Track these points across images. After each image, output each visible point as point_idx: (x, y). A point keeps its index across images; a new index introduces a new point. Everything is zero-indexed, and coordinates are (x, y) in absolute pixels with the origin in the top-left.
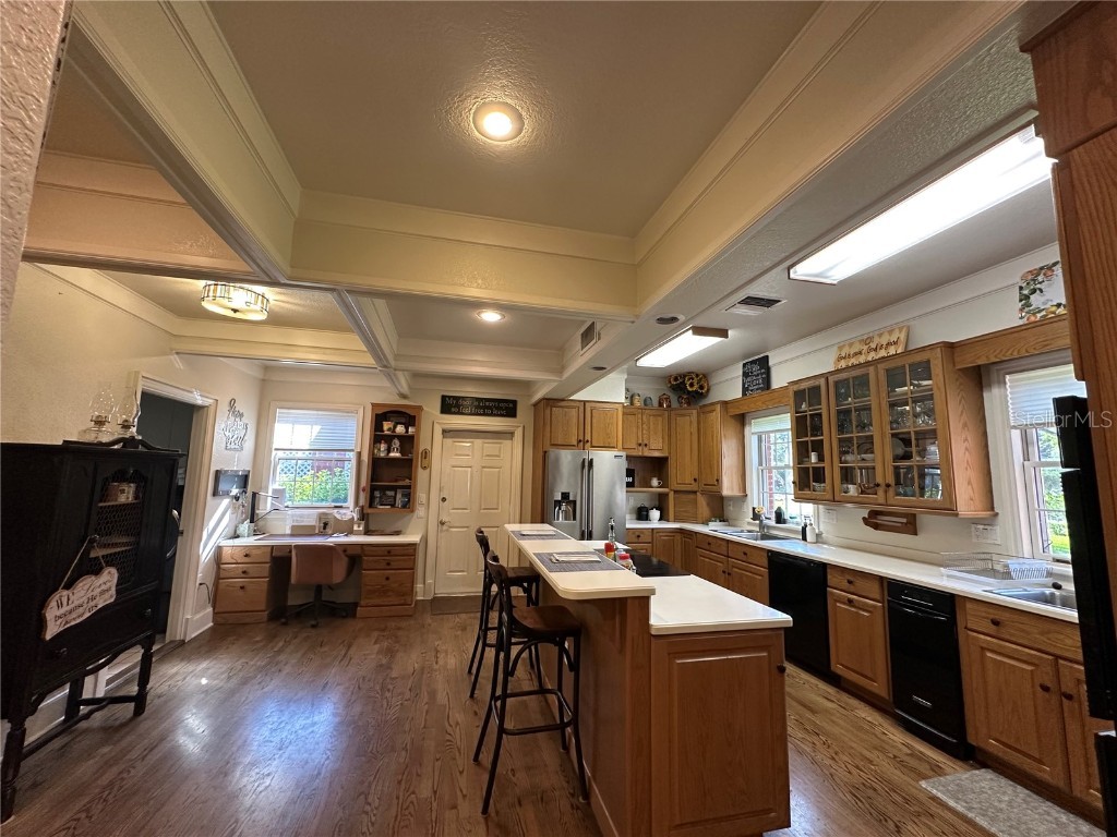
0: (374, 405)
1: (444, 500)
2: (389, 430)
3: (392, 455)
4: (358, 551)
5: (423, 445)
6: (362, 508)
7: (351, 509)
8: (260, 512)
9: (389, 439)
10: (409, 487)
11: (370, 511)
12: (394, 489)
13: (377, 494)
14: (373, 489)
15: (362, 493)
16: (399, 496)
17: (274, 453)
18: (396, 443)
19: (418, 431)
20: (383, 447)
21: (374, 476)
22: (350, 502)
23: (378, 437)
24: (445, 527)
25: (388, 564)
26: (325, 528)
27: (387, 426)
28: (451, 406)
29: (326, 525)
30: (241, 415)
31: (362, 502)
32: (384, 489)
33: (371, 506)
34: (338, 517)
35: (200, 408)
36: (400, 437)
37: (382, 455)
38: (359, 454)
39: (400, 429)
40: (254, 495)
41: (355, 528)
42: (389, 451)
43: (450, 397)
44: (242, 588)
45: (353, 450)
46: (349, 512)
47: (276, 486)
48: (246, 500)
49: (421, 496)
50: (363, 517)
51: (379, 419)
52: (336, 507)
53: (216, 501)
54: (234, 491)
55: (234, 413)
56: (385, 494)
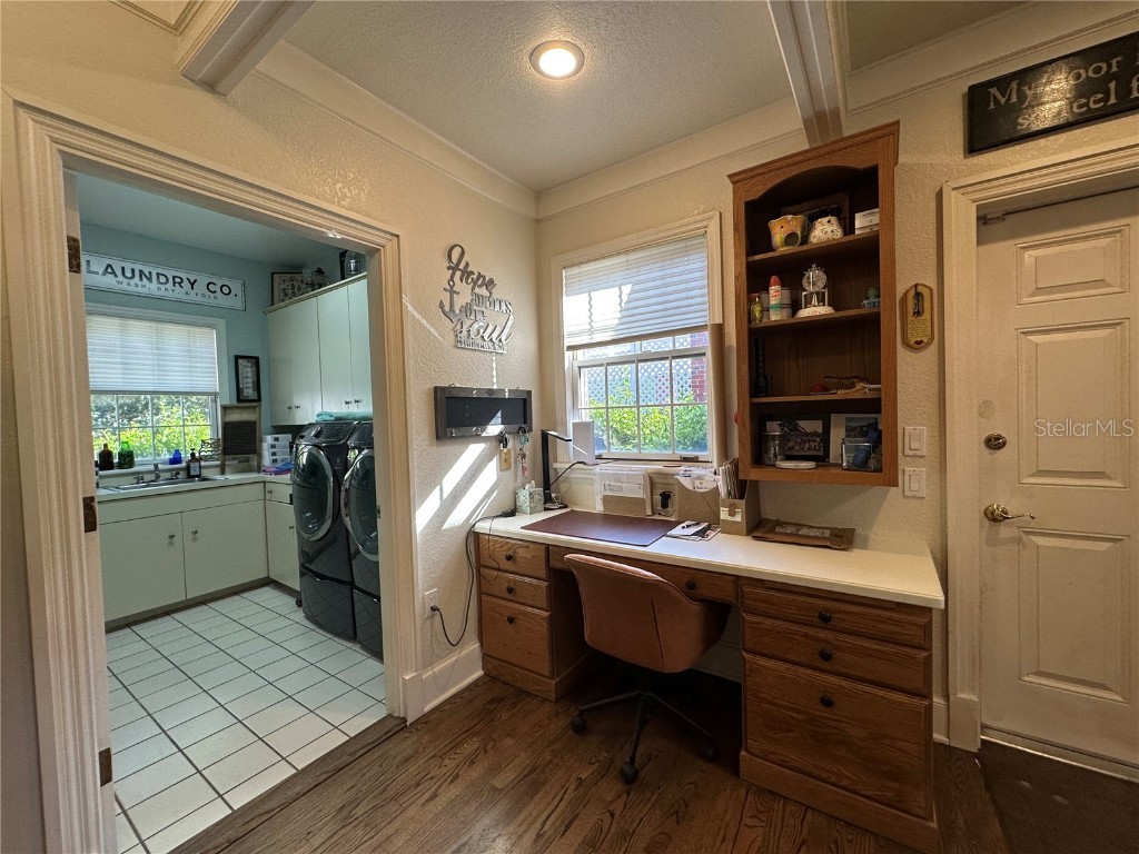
0: (735, 179)
1: (997, 441)
2: (790, 239)
3: (805, 313)
4: (727, 595)
5: (908, 268)
6: (736, 464)
7: (715, 464)
8: (559, 465)
9: (790, 271)
10: (874, 405)
11: (754, 474)
12: (823, 412)
13: (774, 429)
14: (759, 417)
15: (735, 430)
16: (837, 435)
17: (568, 355)
18: (815, 279)
19: (889, 220)
20: (775, 294)
21: (758, 383)
22: (711, 452)
24: (1005, 531)
25: (826, 657)
26: (665, 504)
27: (780, 230)
29: (666, 498)
30: (490, 284)
31: (736, 452)
32: (791, 414)
33: (759, 459)
34: (686, 483)
35: (374, 252)
36: (828, 258)
37: (775, 317)
38: (719, 331)
39: (826, 231)
40: (545, 436)
41: (724, 514)
42: (795, 306)
44: (511, 620)
45: (703, 327)
46: (709, 476)
47: (585, 417)
48: (531, 444)
49: (912, 429)
50: (742, 488)
51: (756, 216)
52: (686, 460)
53: (447, 449)
54: (494, 428)
55: (466, 274)
56: (795, 428)
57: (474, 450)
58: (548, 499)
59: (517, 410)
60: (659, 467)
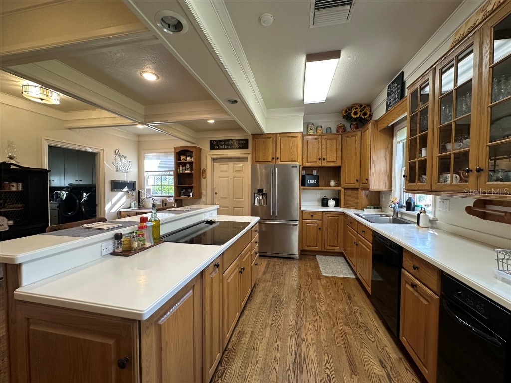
0: (175, 148)
1: (216, 194)
2: (183, 159)
3: (186, 171)
7: (173, 197)
8: (142, 198)
9: (184, 164)
11: (178, 199)
17: (146, 173)
18: (188, 166)
19: (195, 159)
20: (181, 168)
21: (179, 182)
22: (173, 195)
23: (178, 163)
27: (182, 157)
28: (214, 145)
30: (125, 157)
33: (179, 196)
34: (169, 201)
35: (97, 153)
36: (189, 163)
37: (181, 172)
38: (174, 172)
39: (188, 159)
40: (139, 191)
41: (173, 205)
43: (213, 141)
45: (172, 171)
47: (148, 188)
48: (135, 193)
50: (176, 200)
51: (178, 155)
52: (169, 196)
53: (114, 193)
54: (126, 189)
55: (119, 155)
56: (187, 190)
57: (120, 194)
58: (139, 206)
59: (132, 185)
60: (165, 198)
